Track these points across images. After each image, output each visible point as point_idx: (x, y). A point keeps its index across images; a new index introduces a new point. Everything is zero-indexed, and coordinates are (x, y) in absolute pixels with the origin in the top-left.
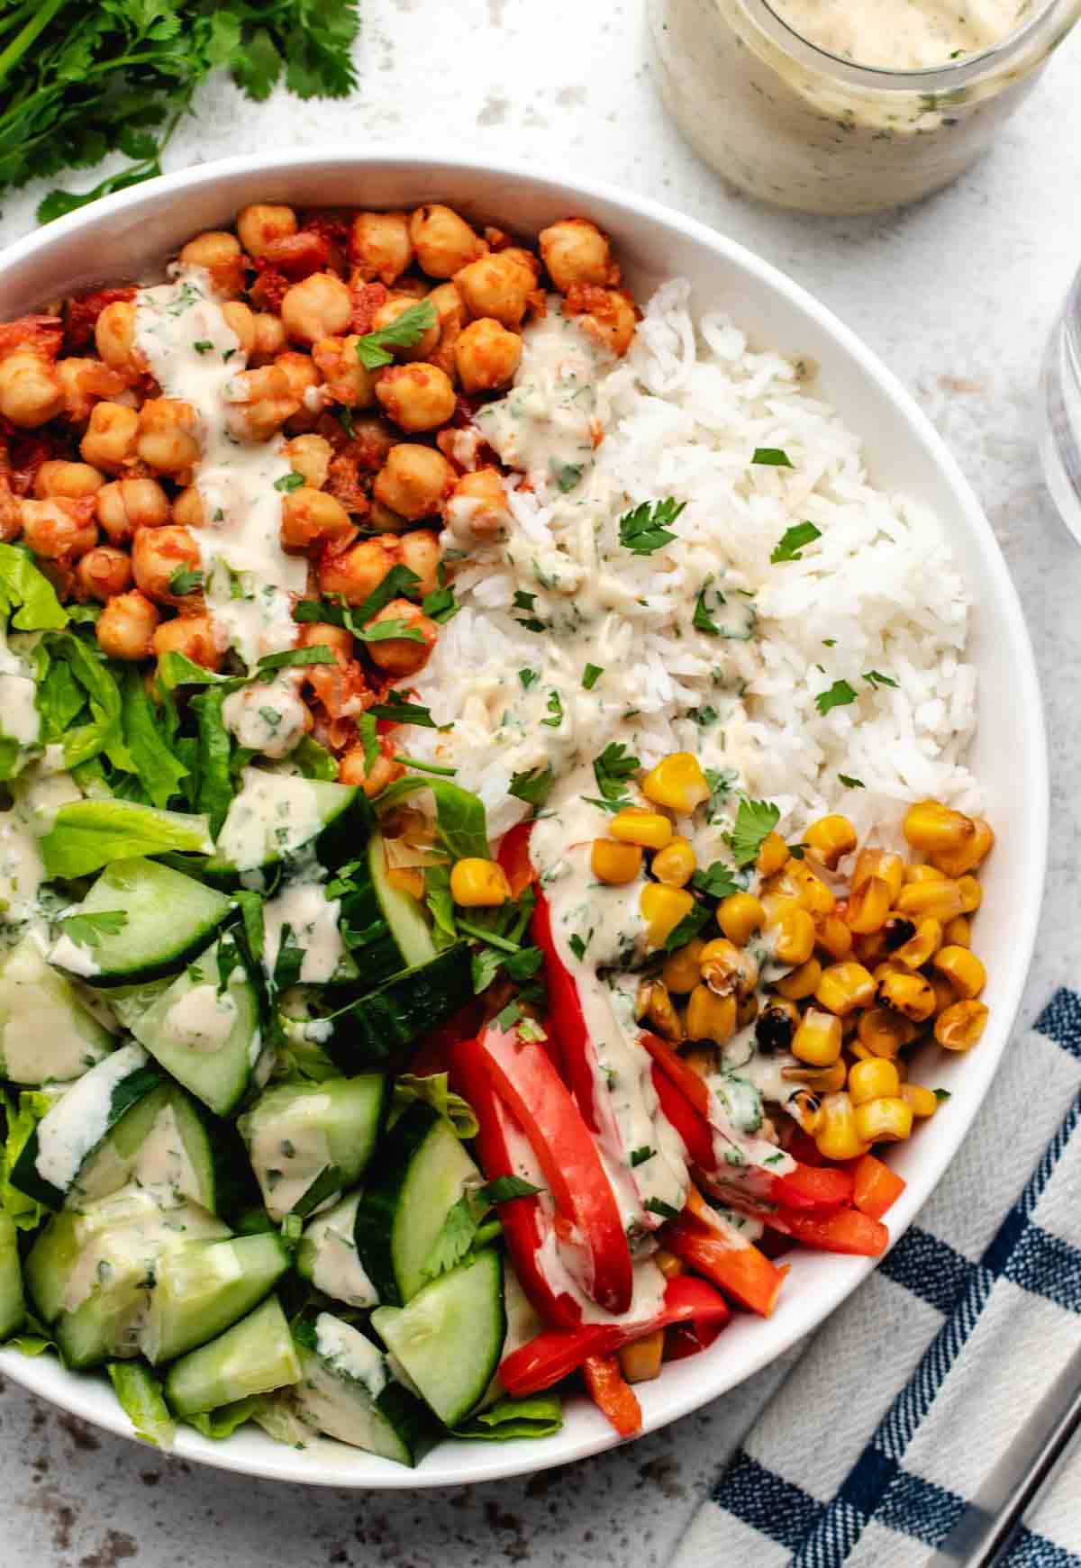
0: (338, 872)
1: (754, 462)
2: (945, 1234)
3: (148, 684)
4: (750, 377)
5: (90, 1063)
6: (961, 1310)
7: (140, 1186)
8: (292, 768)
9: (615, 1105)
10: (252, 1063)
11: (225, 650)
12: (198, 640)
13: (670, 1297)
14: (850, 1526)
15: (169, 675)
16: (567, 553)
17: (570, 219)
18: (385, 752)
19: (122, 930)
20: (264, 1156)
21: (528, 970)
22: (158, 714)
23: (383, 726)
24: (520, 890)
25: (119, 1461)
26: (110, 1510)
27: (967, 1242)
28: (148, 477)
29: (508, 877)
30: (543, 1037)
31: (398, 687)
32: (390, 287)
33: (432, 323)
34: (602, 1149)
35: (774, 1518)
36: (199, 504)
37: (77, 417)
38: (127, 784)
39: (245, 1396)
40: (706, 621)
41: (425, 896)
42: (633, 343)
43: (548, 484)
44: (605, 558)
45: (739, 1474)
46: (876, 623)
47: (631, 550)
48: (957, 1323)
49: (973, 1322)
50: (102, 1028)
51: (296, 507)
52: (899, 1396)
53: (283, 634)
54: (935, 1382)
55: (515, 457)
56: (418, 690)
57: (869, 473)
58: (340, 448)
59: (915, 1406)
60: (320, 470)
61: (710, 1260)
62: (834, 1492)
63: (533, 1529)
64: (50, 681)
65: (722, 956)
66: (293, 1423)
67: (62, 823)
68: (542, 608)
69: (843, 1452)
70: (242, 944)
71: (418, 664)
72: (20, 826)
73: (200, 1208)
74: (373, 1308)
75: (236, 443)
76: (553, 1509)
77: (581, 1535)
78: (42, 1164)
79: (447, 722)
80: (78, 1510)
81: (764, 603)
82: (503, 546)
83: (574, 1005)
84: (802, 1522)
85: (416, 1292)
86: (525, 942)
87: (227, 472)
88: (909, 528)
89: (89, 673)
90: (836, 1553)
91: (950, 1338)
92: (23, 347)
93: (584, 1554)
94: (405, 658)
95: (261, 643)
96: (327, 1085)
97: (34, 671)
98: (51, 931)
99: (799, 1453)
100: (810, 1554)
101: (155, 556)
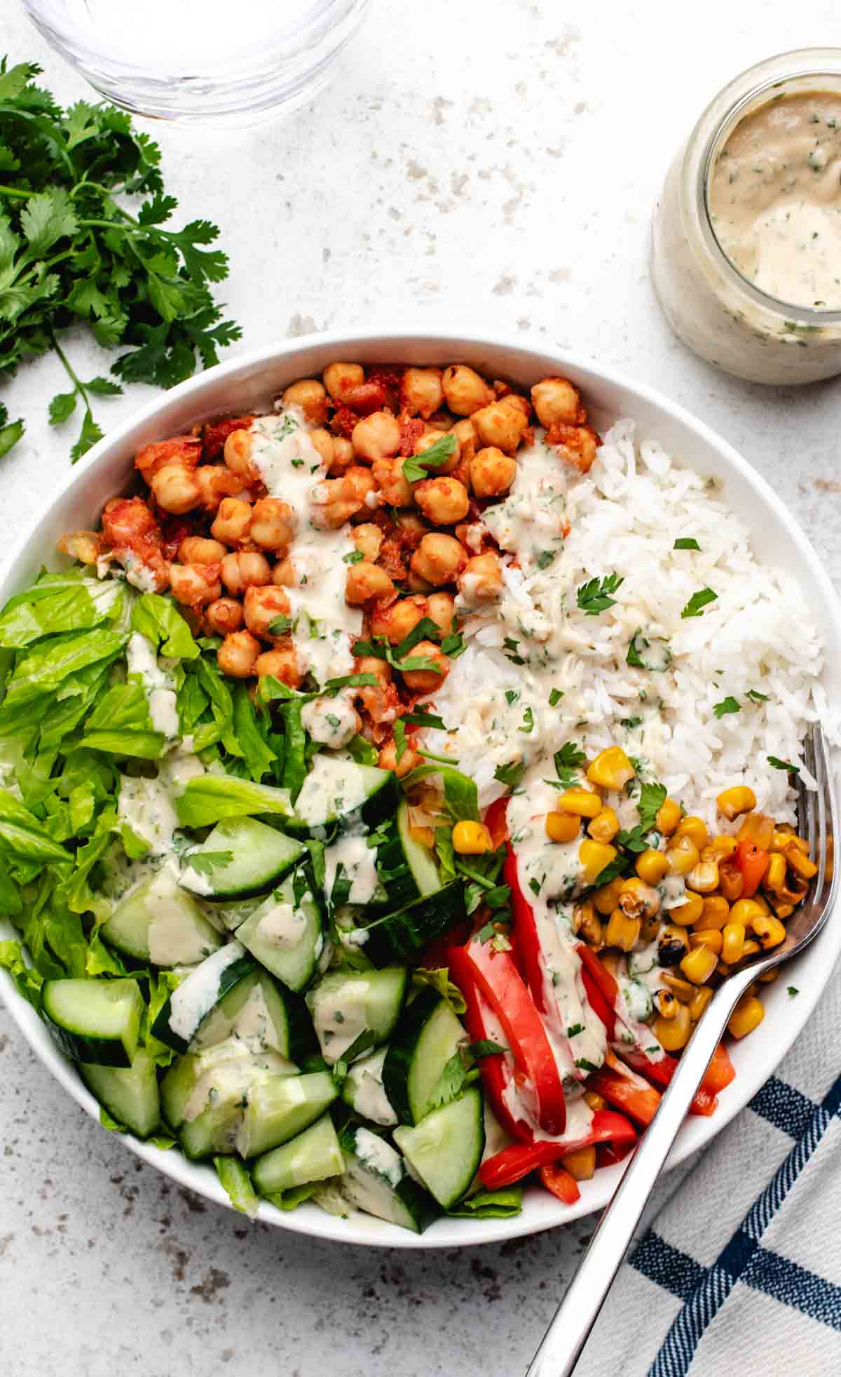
0: (377, 829)
1: (675, 548)
2: (798, 1084)
3: (251, 693)
4: (674, 486)
5: (207, 953)
6: (806, 1138)
7: (238, 1037)
8: (348, 754)
9: (557, 996)
10: (317, 957)
11: (304, 673)
12: (287, 667)
13: (596, 1124)
14: (723, 1285)
15: (266, 692)
16: (541, 611)
17: (553, 378)
18: (411, 746)
19: (230, 864)
20: (322, 1022)
21: (500, 901)
22: (257, 715)
23: (410, 728)
24: (499, 844)
25: (219, 1222)
26: (212, 1254)
27: (814, 1090)
28: (257, 551)
29: (491, 835)
30: (509, 948)
31: (421, 702)
32: (428, 421)
33: (455, 449)
34: (547, 1024)
35: (672, 1277)
36: (290, 571)
37: (209, 507)
38: (236, 764)
39: (306, 1181)
40: (637, 659)
41: (435, 846)
42: (593, 463)
43: (530, 563)
44: (568, 615)
45: (648, 1246)
46: (755, 657)
47: (586, 611)
48: (803, 1147)
49: (814, 1146)
50: (216, 931)
51: (357, 576)
52: (761, 1196)
53: (343, 664)
54: (785, 1187)
55: (510, 544)
56: (436, 703)
57: (754, 555)
58: (388, 534)
59: (771, 1203)
60: (375, 550)
61: (623, 1098)
62: (713, 1261)
63: (504, 1279)
64: (186, 691)
65: (635, 890)
66: (340, 1201)
67: (191, 790)
68: (522, 650)
69: (721, 1234)
70: (310, 878)
71: (437, 686)
72: (161, 788)
73: (279, 1054)
74: (394, 1127)
75: (318, 530)
76: (519, 1265)
77: (538, 1285)
78: (173, 1022)
79: (453, 728)
80: (190, 1254)
81: (676, 647)
82: (496, 607)
83: (531, 926)
84: (691, 1281)
85: (423, 1116)
86: (499, 881)
87: (312, 550)
88: (779, 590)
89: (212, 684)
90: (713, 1302)
91: (797, 1157)
92: (175, 459)
93: (539, 1297)
94: (428, 683)
95: (329, 670)
96: (366, 974)
97: (175, 683)
98: (180, 862)
99: (690, 1233)
100: (695, 1304)
101: (260, 608)
